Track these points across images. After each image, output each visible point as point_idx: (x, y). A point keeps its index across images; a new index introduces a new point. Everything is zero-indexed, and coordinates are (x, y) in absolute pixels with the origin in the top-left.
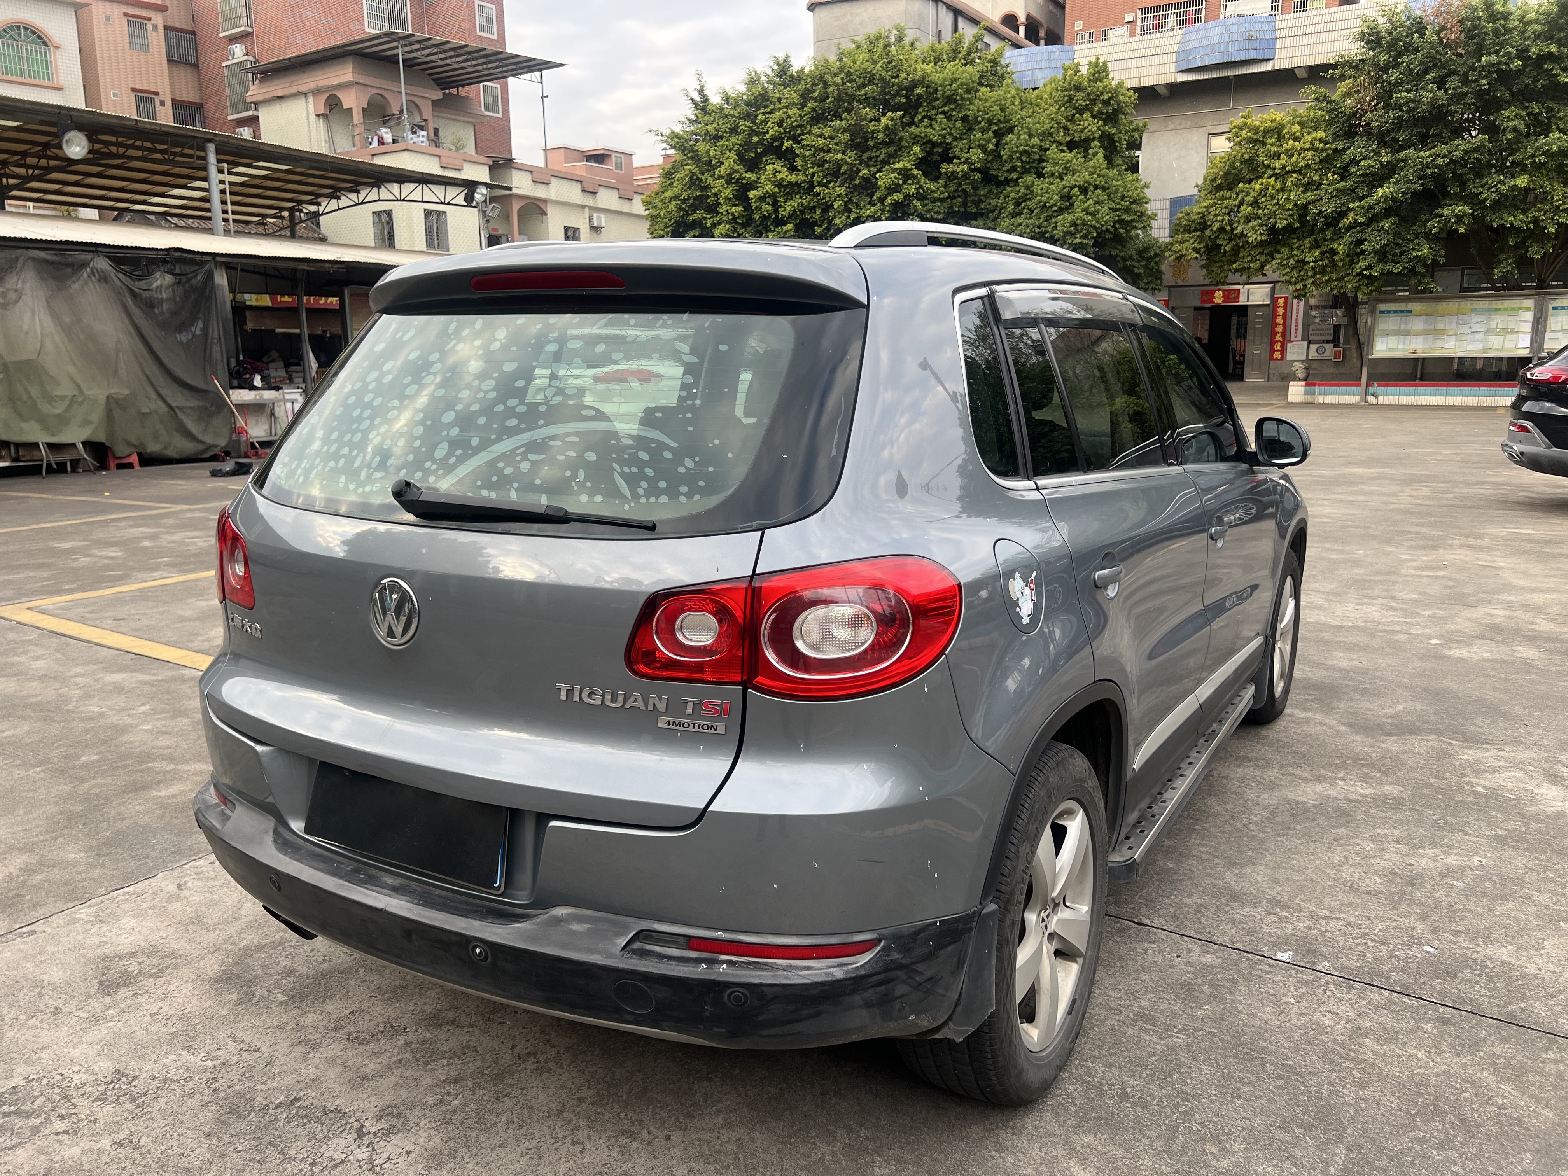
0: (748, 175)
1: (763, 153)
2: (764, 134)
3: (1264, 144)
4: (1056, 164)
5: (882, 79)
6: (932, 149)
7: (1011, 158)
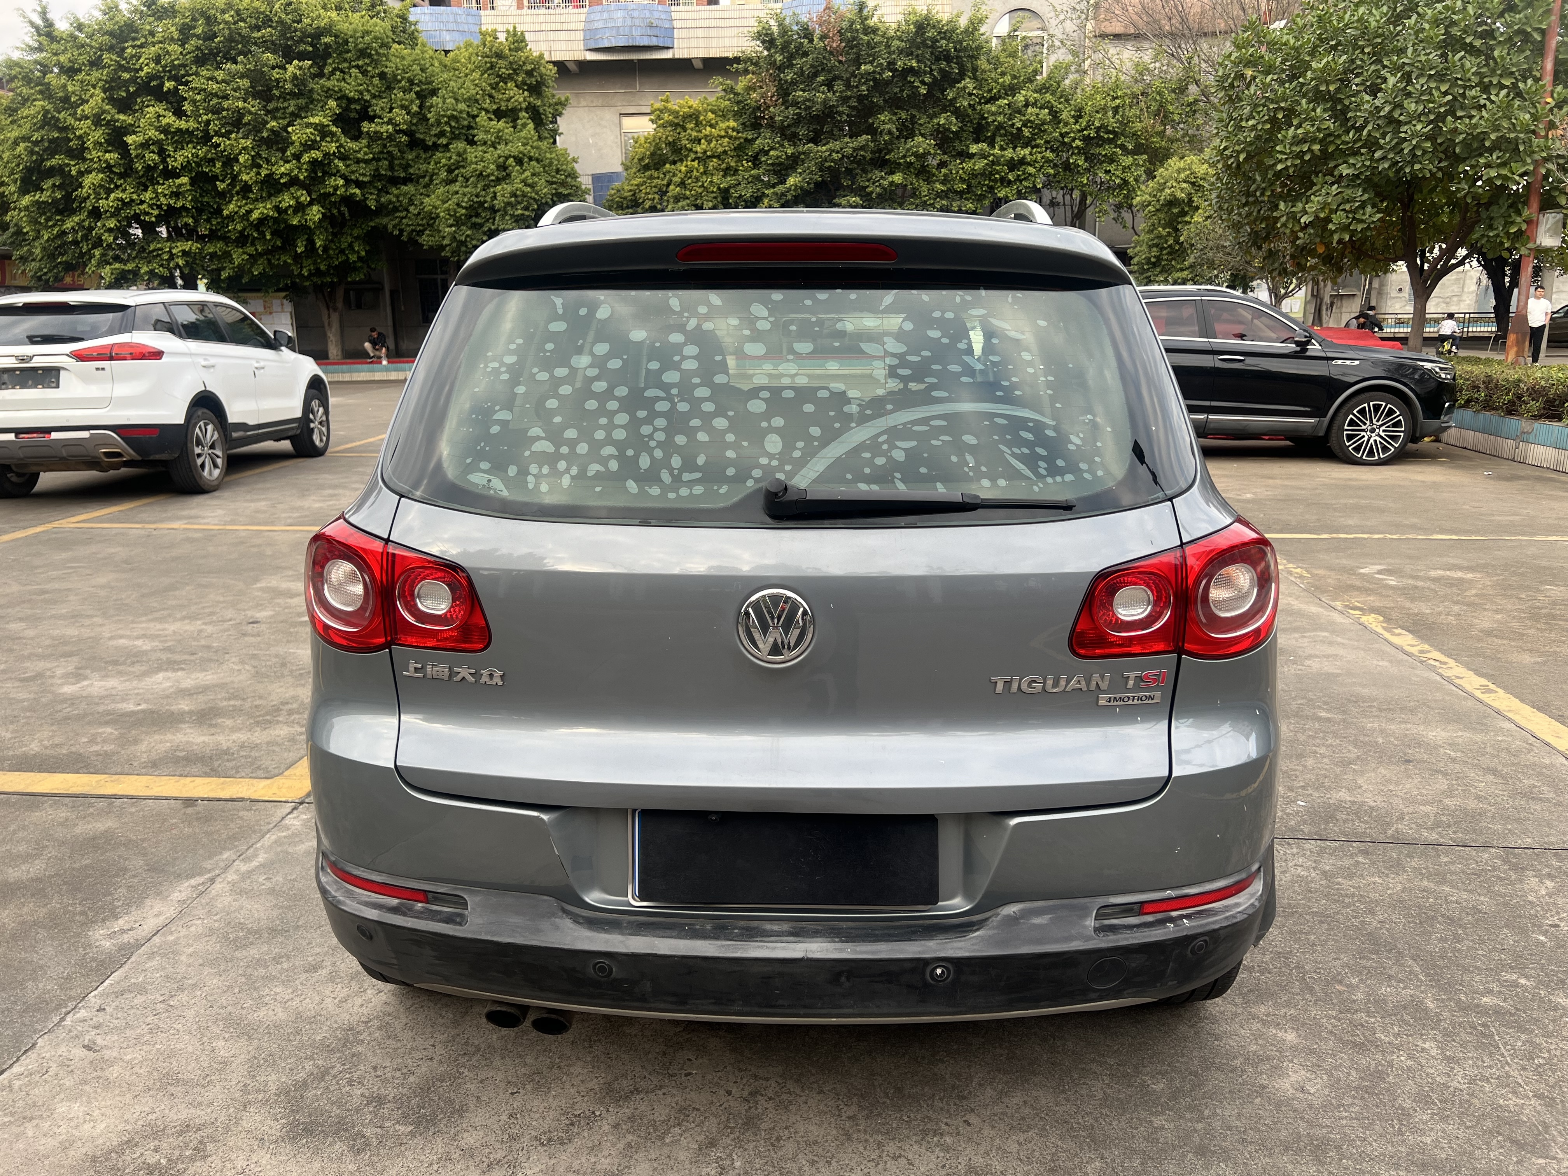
0: (122, 117)
1: (137, 94)
2: (137, 71)
3: (685, 129)
4: (487, 132)
5: (281, 22)
6: (348, 106)
7: (439, 123)
